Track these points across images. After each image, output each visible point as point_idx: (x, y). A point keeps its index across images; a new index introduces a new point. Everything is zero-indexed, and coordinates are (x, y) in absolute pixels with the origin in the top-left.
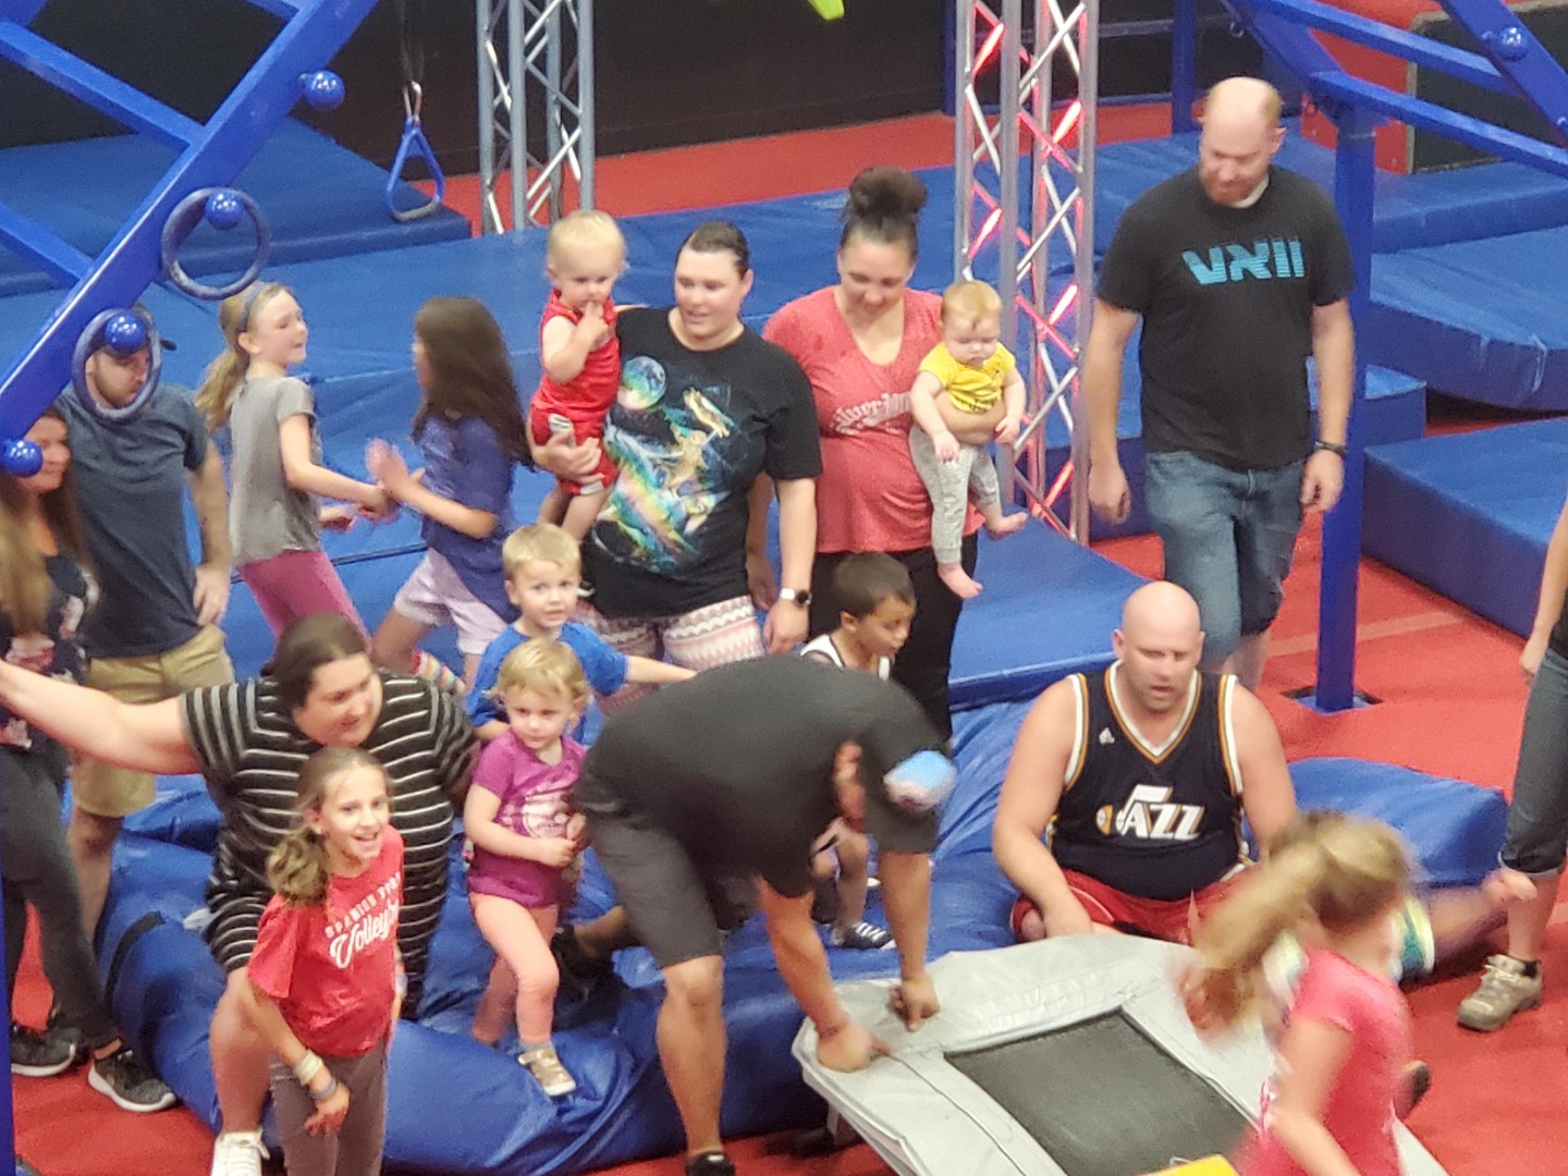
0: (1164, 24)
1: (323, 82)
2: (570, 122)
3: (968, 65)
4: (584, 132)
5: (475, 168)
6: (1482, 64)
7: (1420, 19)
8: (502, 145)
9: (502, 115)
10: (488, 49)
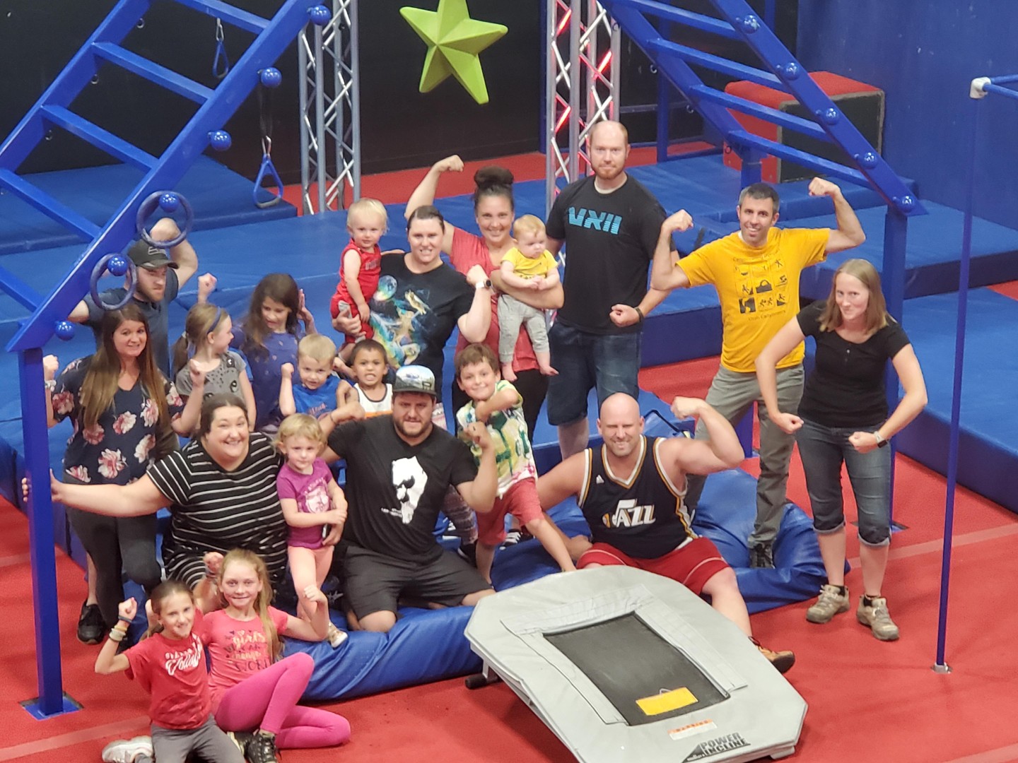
0: (652, 107)
1: (220, 136)
2: (348, 157)
3: (552, 128)
4: (355, 162)
5: (299, 181)
6: (816, 127)
7: (784, 104)
8: (313, 169)
9: (313, 154)
10: (306, 119)
